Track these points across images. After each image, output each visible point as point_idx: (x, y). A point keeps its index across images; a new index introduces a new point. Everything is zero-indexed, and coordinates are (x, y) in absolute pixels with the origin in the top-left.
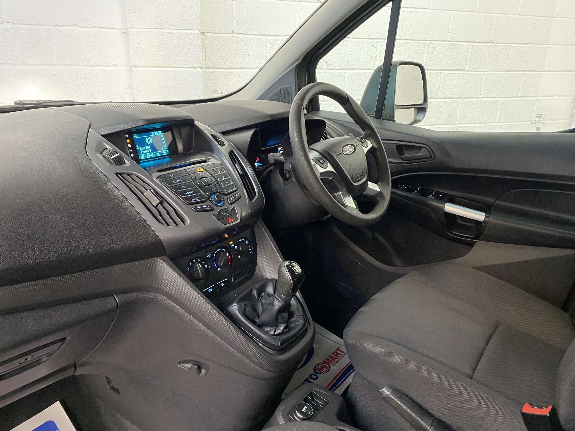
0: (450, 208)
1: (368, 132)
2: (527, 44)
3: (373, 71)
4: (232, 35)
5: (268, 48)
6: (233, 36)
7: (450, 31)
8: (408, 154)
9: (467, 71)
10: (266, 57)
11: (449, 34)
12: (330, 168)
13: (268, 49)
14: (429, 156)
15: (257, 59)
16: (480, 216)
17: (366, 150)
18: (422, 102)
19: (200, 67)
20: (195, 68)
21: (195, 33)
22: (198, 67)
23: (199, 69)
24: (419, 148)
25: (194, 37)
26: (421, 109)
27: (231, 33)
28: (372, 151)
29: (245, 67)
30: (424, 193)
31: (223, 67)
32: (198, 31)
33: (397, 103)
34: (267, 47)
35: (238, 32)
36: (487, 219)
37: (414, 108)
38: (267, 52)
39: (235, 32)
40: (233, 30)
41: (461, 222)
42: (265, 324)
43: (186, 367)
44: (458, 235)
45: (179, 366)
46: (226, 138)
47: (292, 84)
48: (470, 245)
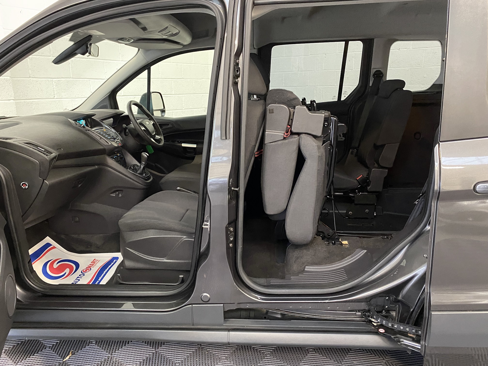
0: (184, 145)
1: (150, 117)
3: (140, 97)
4: (29, 79)
5: (54, 85)
6: (30, 80)
7: (160, 73)
8: (164, 127)
9: (173, 95)
10: (54, 91)
11: (160, 75)
12: (144, 129)
13: (54, 86)
14: (172, 127)
15: (47, 92)
16: (195, 146)
17: (152, 124)
18: (163, 108)
19: (13, 100)
20: (9, 100)
21: (7, 78)
22: (11, 100)
23: (12, 101)
24: (168, 124)
25: (7, 80)
26: (163, 111)
27: (29, 78)
28: (153, 124)
29: (40, 98)
30: (174, 141)
31: (25, 99)
32: (9, 77)
33: (154, 109)
34: (53, 85)
35: (33, 77)
36: (197, 146)
37: (160, 111)
38: (54, 88)
39: (31, 77)
40: (30, 76)
41: (188, 151)
42: (139, 174)
43: (114, 195)
44: (188, 155)
45: (111, 195)
46: (103, 121)
47: (107, 103)
48: (193, 158)
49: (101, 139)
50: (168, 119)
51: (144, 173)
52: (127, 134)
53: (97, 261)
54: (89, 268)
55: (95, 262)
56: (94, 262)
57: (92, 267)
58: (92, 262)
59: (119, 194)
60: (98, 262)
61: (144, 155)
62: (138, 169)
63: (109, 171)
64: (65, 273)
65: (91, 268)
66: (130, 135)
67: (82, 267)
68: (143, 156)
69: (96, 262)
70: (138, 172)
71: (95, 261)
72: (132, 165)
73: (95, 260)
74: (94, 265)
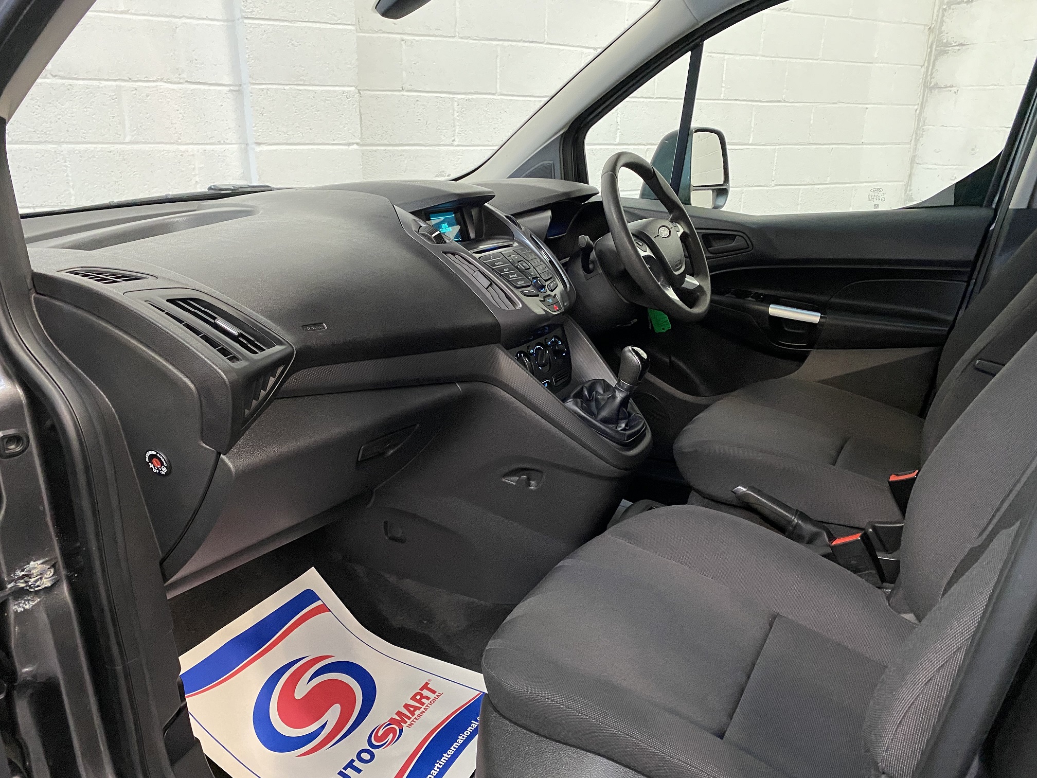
0: (775, 310)
2: (836, 103)
4: (401, 93)
5: (455, 112)
6: (403, 95)
7: (724, 85)
8: (718, 246)
9: (751, 145)
10: (454, 127)
11: (723, 89)
12: (649, 253)
13: (456, 114)
14: (746, 246)
15: (439, 129)
16: (814, 317)
17: (679, 234)
18: (722, 181)
19: (357, 144)
20: (349, 144)
21: (350, 91)
22: (353, 144)
23: (355, 147)
24: (733, 237)
25: (348, 97)
26: (721, 191)
27: (399, 91)
28: (684, 237)
29: (421, 142)
30: (743, 295)
31: (388, 143)
32: (353, 88)
33: (694, 182)
34: (454, 110)
35: (409, 88)
36: (823, 320)
37: (713, 190)
38: (454, 120)
39: (406, 89)
40: (403, 85)
41: (786, 329)
42: (605, 421)
43: (512, 481)
44: (787, 345)
45: (504, 480)
46: (519, 221)
47: (555, 159)
48: (800, 358)
49: (490, 285)
50: (735, 219)
51: (623, 419)
52: (591, 266)
53: (432, 697)
54: (396, 726)
55: (424, 700)
56: (422, 697)
57: (409, 722)
58: (414, 698)
59: (529, 479)
61: (630, 354)
62: (603, 403)
63: (505, 405)
64: (323, 727)
65: (405, 727)
66: (600, 271)
68: (627, 359)
69: (427, 703)
70: (604, 414)
71: (425, 692)
72: (587, 385)
73: (425, 686)
74: (417, 713)
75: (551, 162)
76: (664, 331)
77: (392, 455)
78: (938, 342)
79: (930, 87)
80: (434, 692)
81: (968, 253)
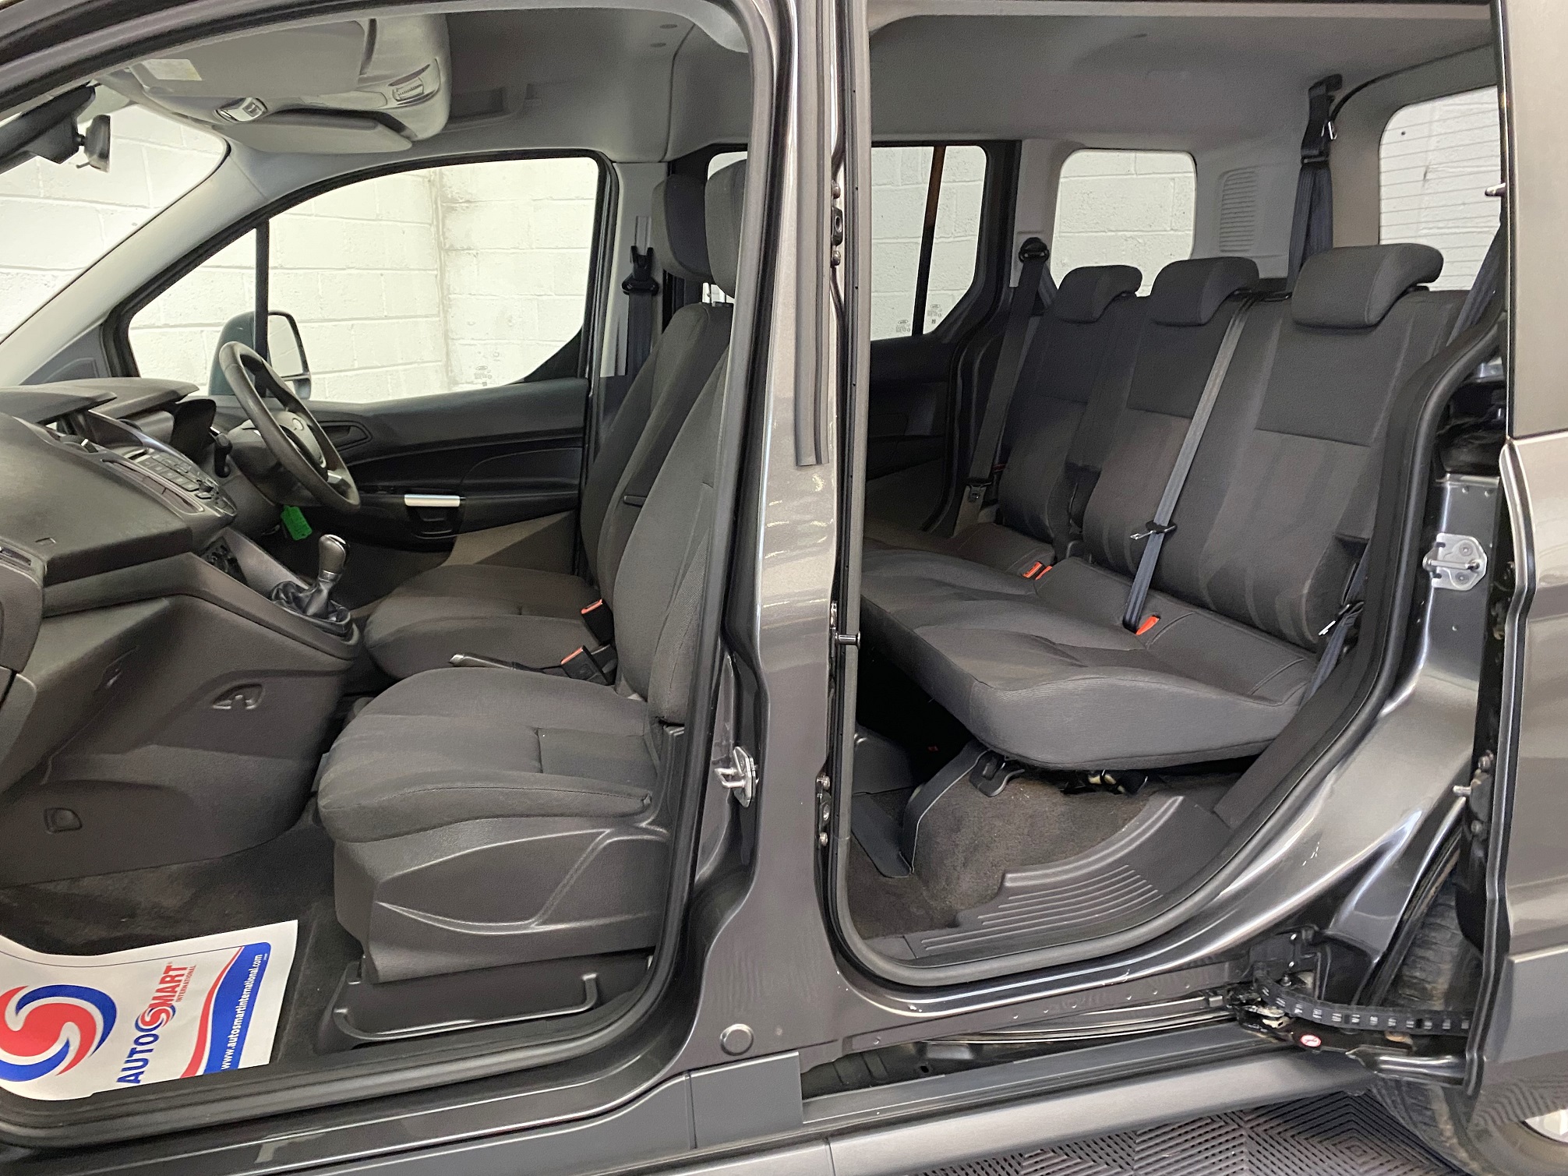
0: (411, 500)
1: (289, 404)
2: (344, 269)
3: (221, 329)
14: (364, 437)
16: (454, 501)
17: (305, 425)
18: (301, 372)
26: (304, 382)
28: (310, 429)
36: (463, 502)
37: (293, 381)
41: (425, 520)
42: (315, 616)
43: (226, 706)
44: (430, 535)
45: (215, 707)
46: (138, 423)
47: (97, 355)
48: (447, 547)
49: (164, 490)
50: (344, 409)
51: (333, 612)
52: (226, 469)
53: (186, 972)
54: (162, 1007)
55: (177, 979)
56: (173, 977)
57: (175, 998)
58: (163, 981)
59: (245, 699)
60: (190, 973)
61: (329, 542)
62: (307, 600)
63: (210, 617)
64: (67, 1044)
65: (174, 1003)
66: (239, 473)
67: (131, 1006)
68: (326, 548)
69: (183, 978)
70: (312, 610)
71: (172, 973)
72: (281, 587)
73: (169, 969)
74: (178, 989)
75: (91, 359)
76: (304, 537)
77: (113, 684)
78: (574, 506)
79: (445, 249)
80: (185, 969)
81: (575, 420)
